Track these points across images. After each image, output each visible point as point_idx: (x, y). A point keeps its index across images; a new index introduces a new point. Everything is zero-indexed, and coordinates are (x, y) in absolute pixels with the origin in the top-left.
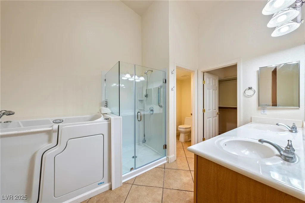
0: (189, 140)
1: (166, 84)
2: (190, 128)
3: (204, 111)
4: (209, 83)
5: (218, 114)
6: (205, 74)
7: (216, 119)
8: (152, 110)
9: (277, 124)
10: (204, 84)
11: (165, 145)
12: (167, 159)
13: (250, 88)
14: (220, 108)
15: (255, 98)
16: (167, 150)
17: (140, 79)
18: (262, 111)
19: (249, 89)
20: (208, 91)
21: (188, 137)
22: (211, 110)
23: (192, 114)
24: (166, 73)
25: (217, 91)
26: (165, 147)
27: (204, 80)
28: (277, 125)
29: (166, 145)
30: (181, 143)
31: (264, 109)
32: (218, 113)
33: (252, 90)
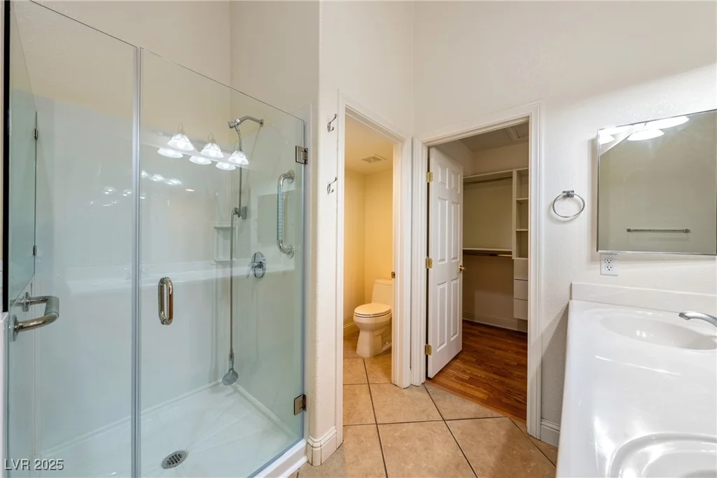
0: (385, 348)
1: (307, 166)
2: (389, 312)
3: (429, 263)
4: (443, 183)
5: (461, 270)
6: (433, 152)
7: (457, 284)
8: (261, 265)
9: (682, 315)
10: (428, 184)
11: (301, 398)
12: (306, 452)
13: (569, 195)
14: (466, 253)
15: (582, 226)
16: (306, 414)
17: (230, 159)
18: (604, 265)
19: (565, 197)
20: (440, 204)
21: (382, 339)
22: (446, 261)
23: (394, 275)
24: (306, 127)
25: (460, 207)
26: (299, 405)
27: (431, 171)
28: (683, 320)
29: (304, 397)
30: (360, 361)
31: (609, 260)
32: (463, 268)
33: (576, 200)
